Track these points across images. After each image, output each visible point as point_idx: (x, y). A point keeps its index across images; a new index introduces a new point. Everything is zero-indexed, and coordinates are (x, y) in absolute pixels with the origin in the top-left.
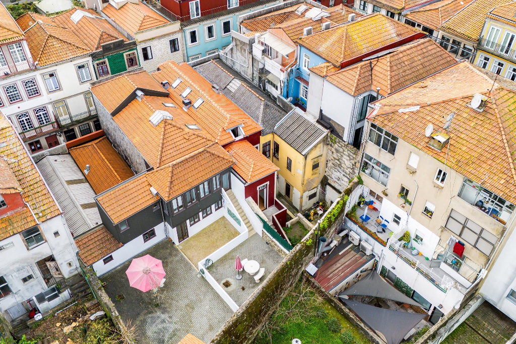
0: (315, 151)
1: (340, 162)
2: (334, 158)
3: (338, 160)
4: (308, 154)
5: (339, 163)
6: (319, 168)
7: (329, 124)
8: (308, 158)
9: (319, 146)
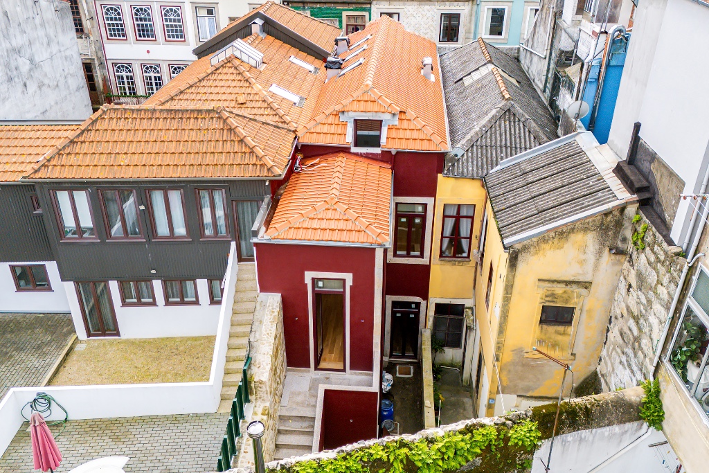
0: (559, 253)
1: (640, 329)
2: (628, 308)
3: (636, 319)
4: (525, 248)
5: (636, 332)
6: (571, 330)
7: (647, 176)
8: (521, 266)
9: (578, 237)
